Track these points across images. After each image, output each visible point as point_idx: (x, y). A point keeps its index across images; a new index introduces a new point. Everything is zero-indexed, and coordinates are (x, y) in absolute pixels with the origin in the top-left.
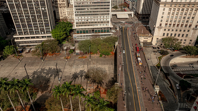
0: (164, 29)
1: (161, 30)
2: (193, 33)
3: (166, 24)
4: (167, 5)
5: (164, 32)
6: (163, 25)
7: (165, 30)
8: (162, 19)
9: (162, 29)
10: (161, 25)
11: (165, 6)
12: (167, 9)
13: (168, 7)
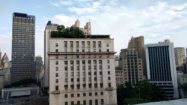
0: (64, 94)
1: (60, 98)
2: (109, 97)
3: (66, 86)
4: (60, 57)
5: (66, 100)
6: (62, 88)
7: (66, 96)
8: (57, 78)
9: (60, 95)
10: (57, 88)
11: (57, 58)
12: (61, 63)
13: (62, 59)
